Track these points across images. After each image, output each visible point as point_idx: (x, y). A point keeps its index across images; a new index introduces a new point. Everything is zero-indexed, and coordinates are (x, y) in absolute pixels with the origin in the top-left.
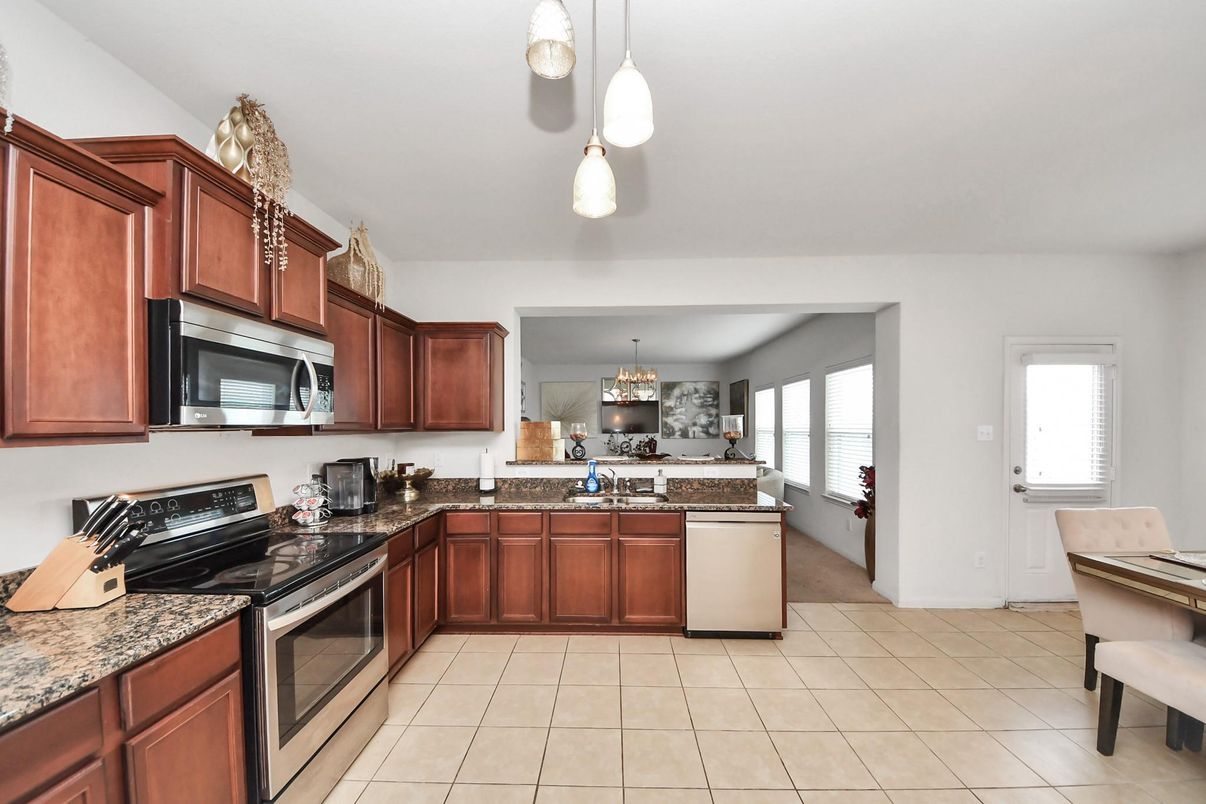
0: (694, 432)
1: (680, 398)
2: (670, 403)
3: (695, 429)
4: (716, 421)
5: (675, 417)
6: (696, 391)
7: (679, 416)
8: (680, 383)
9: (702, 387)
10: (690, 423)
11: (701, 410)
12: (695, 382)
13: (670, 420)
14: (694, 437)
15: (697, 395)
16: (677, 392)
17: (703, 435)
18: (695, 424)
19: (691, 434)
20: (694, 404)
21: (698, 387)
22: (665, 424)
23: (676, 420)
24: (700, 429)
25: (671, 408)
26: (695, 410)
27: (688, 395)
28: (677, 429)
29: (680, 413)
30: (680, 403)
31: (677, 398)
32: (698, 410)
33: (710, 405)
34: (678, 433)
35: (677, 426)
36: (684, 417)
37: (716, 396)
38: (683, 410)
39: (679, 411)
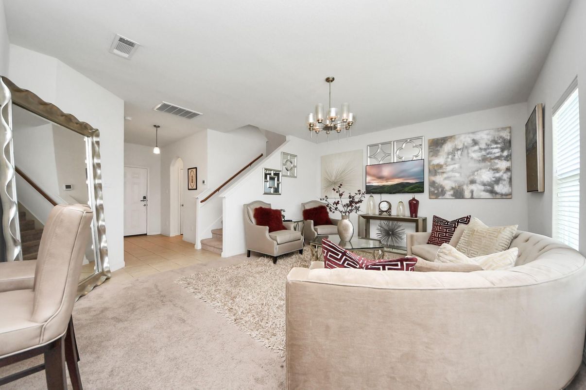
0: (472, 192)
1: (452, 153)
2: (439, 160)
3: (473, 187)
4: (506, 176)
5: (445, 175)
6: (475, 143)
7: (450, 174)
8: (451, 137)
9: (484, 137)
10: (467, 181)
11: (483, 164)
12: (473, 133)
13: (439, 179)
14: (472, 198)
15: (476, 148)
16: (448, 147)
17: (487, 195)
18: (473, 182)
19: (467, 194)
20: (472, 158)
21: (477, 137)
22: (433, 184)
23: (446, 179)
24: (483, 188)
25: (440, 166)
26: (473, 165)
27: (465, 147)
28: (447, 187)
29: (453, 171)
30: (452, 159)
31: (448, 154)
32: (478, 165)
33: (498, 158)
34: (449, 194)
35: (448, 185)
36: (457, 175)
37: (507, 145)
38: (457, 166)
39: (451, 167)
